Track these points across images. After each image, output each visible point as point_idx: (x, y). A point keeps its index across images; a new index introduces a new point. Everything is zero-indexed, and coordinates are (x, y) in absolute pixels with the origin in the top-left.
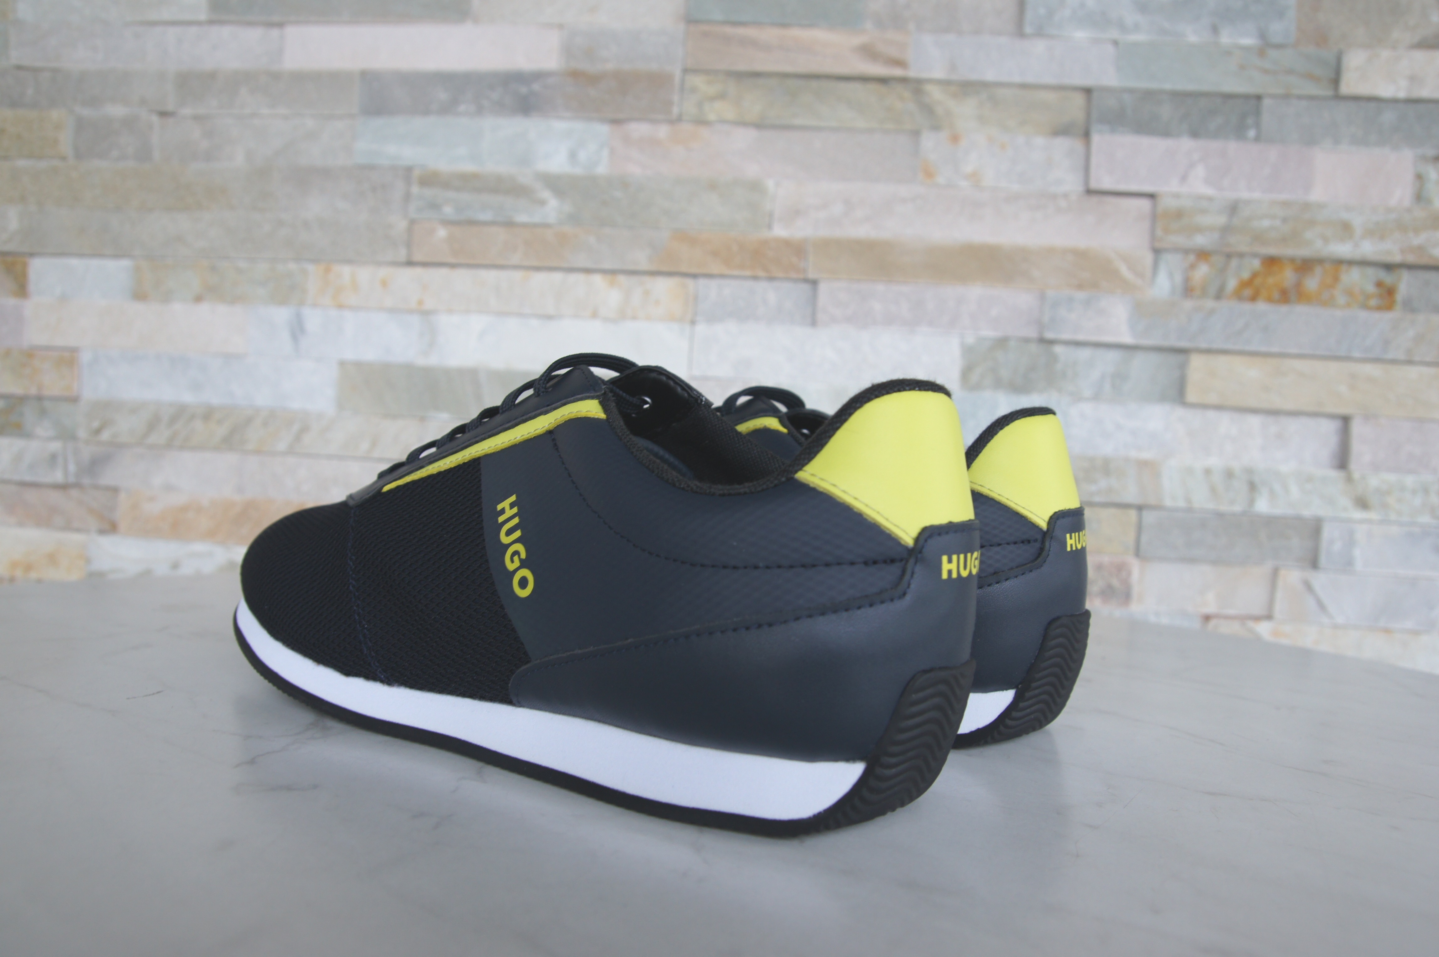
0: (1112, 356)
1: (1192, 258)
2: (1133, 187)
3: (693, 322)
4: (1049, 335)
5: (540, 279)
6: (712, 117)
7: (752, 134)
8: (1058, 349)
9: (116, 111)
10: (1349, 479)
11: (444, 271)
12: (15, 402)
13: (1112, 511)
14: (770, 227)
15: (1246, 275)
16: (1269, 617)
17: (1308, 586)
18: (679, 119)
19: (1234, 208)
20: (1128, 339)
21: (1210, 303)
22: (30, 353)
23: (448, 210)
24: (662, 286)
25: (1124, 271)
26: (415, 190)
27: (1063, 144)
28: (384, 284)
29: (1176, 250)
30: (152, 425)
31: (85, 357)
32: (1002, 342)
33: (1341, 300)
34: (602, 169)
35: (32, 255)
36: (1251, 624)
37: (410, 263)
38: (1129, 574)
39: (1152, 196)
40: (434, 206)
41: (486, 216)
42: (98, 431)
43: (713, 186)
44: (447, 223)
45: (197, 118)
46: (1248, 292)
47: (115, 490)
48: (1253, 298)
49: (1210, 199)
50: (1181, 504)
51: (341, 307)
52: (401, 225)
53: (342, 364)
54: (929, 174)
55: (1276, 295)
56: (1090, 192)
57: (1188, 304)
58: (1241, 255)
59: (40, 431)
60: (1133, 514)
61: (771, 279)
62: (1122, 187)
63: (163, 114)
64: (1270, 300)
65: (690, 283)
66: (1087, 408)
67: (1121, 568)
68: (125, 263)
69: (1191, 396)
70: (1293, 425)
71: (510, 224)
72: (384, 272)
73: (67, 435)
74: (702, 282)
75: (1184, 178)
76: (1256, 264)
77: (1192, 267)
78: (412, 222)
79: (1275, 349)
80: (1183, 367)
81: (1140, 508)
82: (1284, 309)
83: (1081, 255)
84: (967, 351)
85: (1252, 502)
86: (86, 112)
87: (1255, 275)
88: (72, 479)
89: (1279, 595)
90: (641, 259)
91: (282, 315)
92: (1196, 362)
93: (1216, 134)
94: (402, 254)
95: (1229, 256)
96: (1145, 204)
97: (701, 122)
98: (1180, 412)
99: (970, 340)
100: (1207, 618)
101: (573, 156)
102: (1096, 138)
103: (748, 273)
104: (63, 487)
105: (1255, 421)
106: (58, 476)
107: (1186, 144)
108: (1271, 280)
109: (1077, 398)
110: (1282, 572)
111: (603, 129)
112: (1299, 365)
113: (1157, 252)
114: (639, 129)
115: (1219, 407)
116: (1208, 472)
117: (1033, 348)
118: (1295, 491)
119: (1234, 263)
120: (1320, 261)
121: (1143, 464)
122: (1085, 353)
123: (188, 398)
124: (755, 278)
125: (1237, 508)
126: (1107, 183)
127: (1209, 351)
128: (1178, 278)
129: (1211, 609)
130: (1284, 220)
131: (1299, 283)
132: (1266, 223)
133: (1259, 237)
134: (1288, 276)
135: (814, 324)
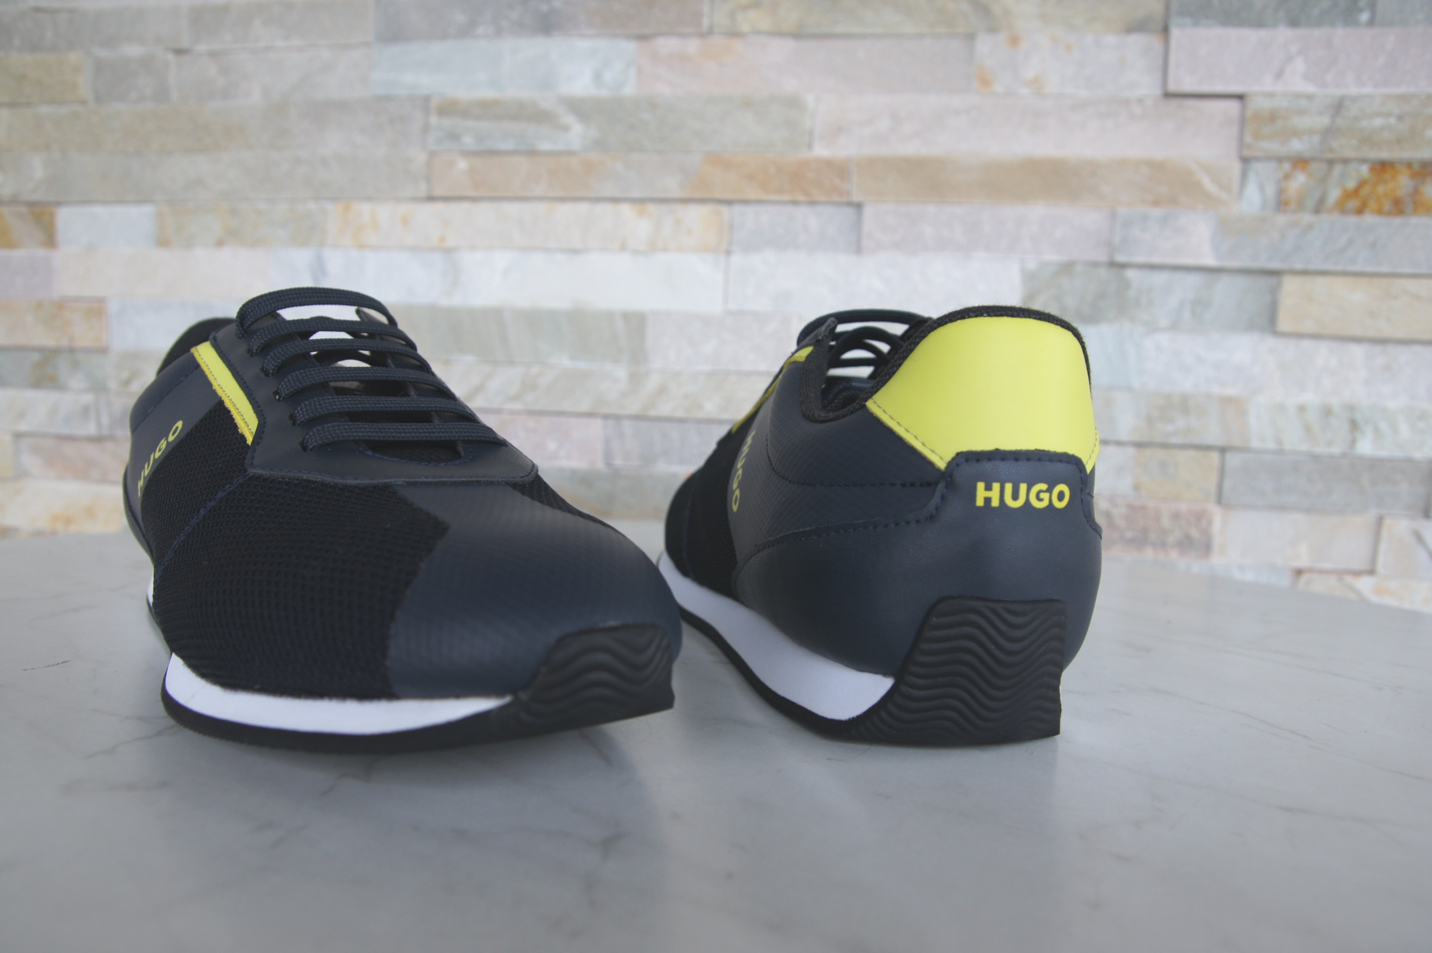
0: (1193, 280)
1: (1287, 166)
2: (1219, 88)
3: (728, 253)
4: (1120, 258)
5: (565, 210)
6: (745, 28)
7: (789, 45)
8: (1131, 274)
9: (133, 50)
11: (466, 206)
12: (50, 355)
13: (1191, 453)
14: (810, 146)
15: (1351, 185)
16: (1371, 572)
17: (1419, 538)
18: (710, 32)
19: (1338, 106)
20: (1210, 261)
21: (1307, 218)
22: (61, 305)
23: (468, 141)
24: (694, 214)
25: (1207, 183)
26: (434, 120)
27: (1137, 41)
28: (405, 221)
29: (1268, 158)
31: (113, 307)
32: (1067, 268)
34: (629, 90)
35: (59, 204)
36: (1349, 579)
37: (431, 198)
38: (1210, 523)
39: (1240, 97)
40: (454, 136)
41: (508, 145)
42: (128, 382)
43: (747, 104)
44: (467, 154)
45: (213, 55)
46: (1353, 204)
48: (1360, 211)
49: (1310, 97)
50: (1271, 445)
51: (361, 247)
52: (420, 157)
54: (985, 82)
55: (1387, 206)
56: (1168, 95)
57: (1282, 219)
58: (1346, 161)
59: (73, 383)
60: (1215, 456)
61: (812, 203)
62: (1206, 89)
63: (179, 52)
64: (1380, 212)
65: (725, 210)
66: (1163, 339)
67: (1200, 517)
68: (148, 209)
69: (1284, 324)
70: (1403, 355)
71: (532, 153)
72: (404, 208)
73: (98, 387)
74: (737, 209)
75: (1279, 75)
76: (1364, 170)
77: (1287, 177)
78: (432, 154)
79: (1385, 269)
80: (1274, 292)
81: (1223, 450)
82: (1397, 221)
83: (1157, 167)
84: (1029, 278)
85: (1353, 442)
86: (103, 54)
87: (1362, 184)
88: (105, 431)
89: (1383, 547)
90: (671, 185)
91: (302, 256)
92: (1290, 285)
93: (1319, 22)
94: (422, 189)
95: (1331, 163)
96: (1233, 106)
97: (734, 34)
98: (1270, 342)
99: (1032, 265)
100: (1299, 572)
101: (598, 77)
102: (1175, 33)
103: (786, 197)
104: (98, 440)
105: (1358, 351)
106: (91, 429)
107: (1283, 33)
108: (1381, 189)
109: (1153, 328)
110: (1387, 522)
111: (630, 47)
112: (1411, 285)
113: (1246, 161)
114: (667, 45)
115: (1316, 337)
116: (1302, 409)
117: (1103, 273)
118: (1404, 429)
119: (1337, 169)
121: (1227, 401)
122: (1160, 278)
124: (795, 203)
125: (1336, 450)
126: (1188, 85)
127: (1305, 273)
128: (1271, 190)
129: (1303, 562)
130: (1400, 118)
131: (1416, 192)
132: (1378, 122)
133: (1368, 139)
134: (1404, 183)
135: (859, 250)
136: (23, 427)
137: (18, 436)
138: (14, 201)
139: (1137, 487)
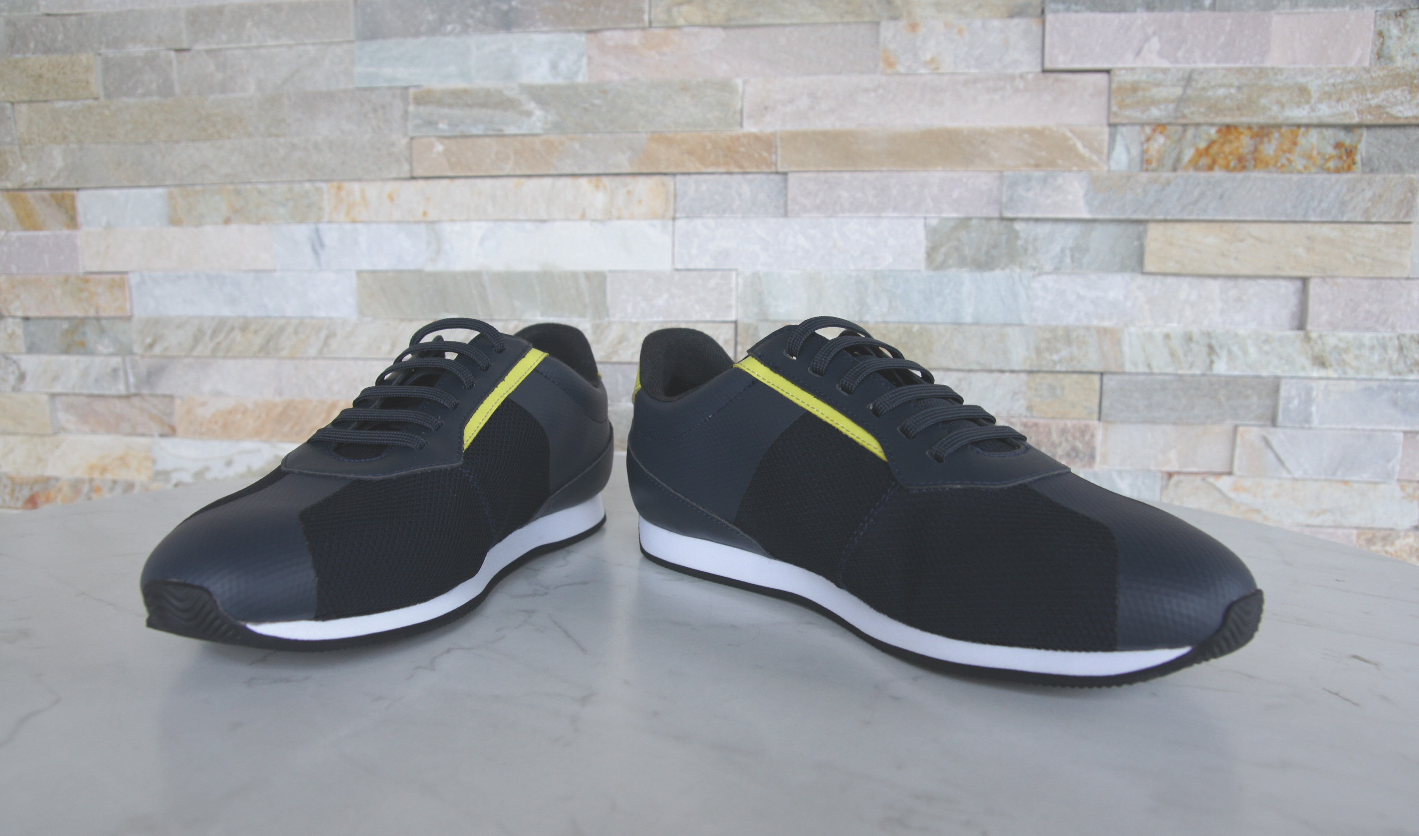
0: (1071, 230)
1: (1148, 130)
2: (1088, 66)
3: (674, 219)
4: (1009, 214)
5: (532, 186)
6: (681, 21)
7: (721, 33)
8: (1018, 226)
9: (138, 50)
10: (1308, 339)
11: (444, 182)
12: (77, 324)
13: (1075, 376)
14: (741, 124)
15: (1202, 145)
16: (1230, 473)
17: (1266, 443)
18: (650, 25)
19: (1189, 79)
20: (1084, 214)
21: (1166, 175)
22: (86, 278)
23: (443, 126)
24: (643, 186)
25: (1079, 146)
26: (412, 108)
27: (1019, 24)
28: (391, 198)
29: (1132, 124)
30: (197, 339)
31: (134, 279)
32: (964, 222)
33: (1299, 163)
34: (581, 79)
35: (78, 189)
36: (1211, 479)
37: (413, 178)
38: (1093, 436)
39: (1108, 71)
40: (431, 123)
41: (479, 130)
42: (151, 346)
43: (685, 88)
44: (442, 138)
45: (210, 53)
46: (1205, 161)
47: (172, 397)
48: (1210, 168)
49: (1165, 71)
50: (1142, 369)
51: (354, 222)
52: (402, 142)
53: (359, 273)
54: (890, 64)
55: (1233, 163)
56: (1044, 71)
57: (1144, 176)
58: (1197, 125)
59: (100, 348)
60: (1095, 380)
61: (744, 173)
62: (1077, 66)
63: (180, 51)
64: (1227, 168)
65: (669, 181)
66: (1049, 280)
67: (1084, 431)
68: (160, 191)
69: (1150, 266)
70: (1252, 288)
71: (501, 136)
72: (390, 187)
73: (124, 351)
74: (680, 180)
75: (1138, 53)
76: (1213, 131)
77: (1148, 139)
78: (412, 138)
79: (1231, 217)
80: (1141, 237)
81: (1102, 374)
82: (1240, 176)
83: (1038, 134)
84: (932, 232)
85: (1211, 364)
86: (111, 53)
87: (1212, 143)
88: (133, 390)
89: (1238, 452)
90: (623, 162)
91: (302, 231)
92: (1154, 231)
94: (405, 170)
95: (1185, 126)
96: (1103, 78)
97: (671, 27)
98: (1140, 280)
99: (934, 222)
100: (1170, 475)
101: (554, 66)
102: (1050, 17)
103: (722, 169)
104: (127, 397)
105: (1214, 286)
106: (121, 388)
107: (1142, 16)
108: (1227, 149)
109: (1039, 272)
110: (1241, 429)
111: (582, 39)
112: (1254, 229)
113: (1113, 127)
114: (613, 37)
115: (1178, 275)
116: (1167, 336)
117: (995, 225)
118: (1253, 352)
119: (1191, 132)
120: (1278, 126)
121: (1104, 332)
122: (1044, 229)
123: (226, 312)
124: (730, 173)
125: (1196, 371)
126: (1062, 63)
127: (1165, 222)
128: (1135, 151)
129: (1173, 466)
130: (1239, 88)
131: (1256, 150)
132: (1221, 92)
133: (1214, 107)
134: (1245, 143)
135: (786, 214)
136: (58, 389)
137: (53, 396)
138: (37, 188)
139: (1030, 408)
